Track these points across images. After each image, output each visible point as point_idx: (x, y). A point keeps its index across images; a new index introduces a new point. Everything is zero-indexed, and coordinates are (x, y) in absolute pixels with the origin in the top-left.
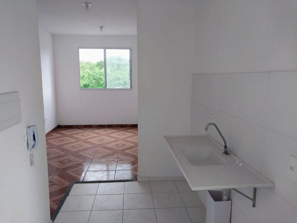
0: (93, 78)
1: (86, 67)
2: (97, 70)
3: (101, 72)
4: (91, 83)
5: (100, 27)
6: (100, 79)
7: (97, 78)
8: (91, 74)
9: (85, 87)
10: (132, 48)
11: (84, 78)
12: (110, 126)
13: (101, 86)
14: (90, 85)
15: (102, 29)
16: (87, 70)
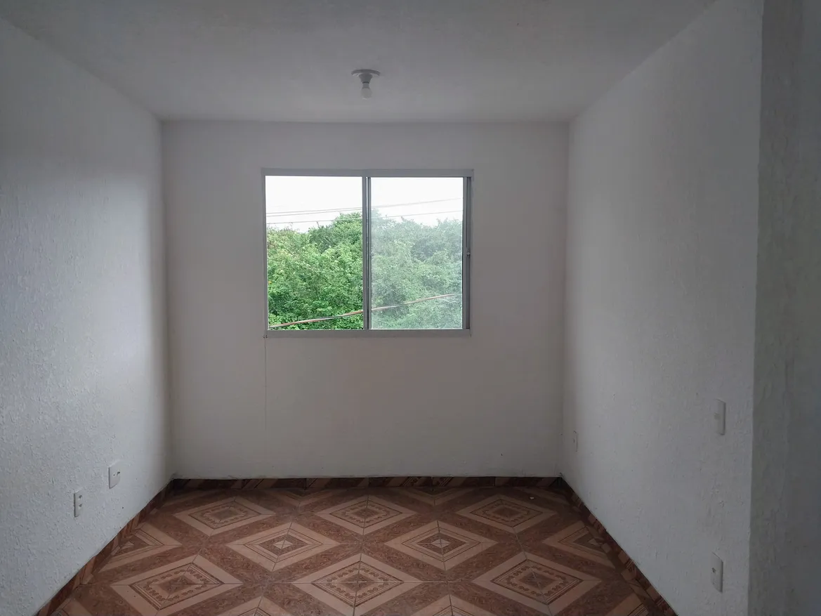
0: (302, 276)
1: (280, 244)
2: (313, 253)
3: (323, 258)
4: (294, 288)
5: (362, 71)
6: (319, 277)
7: (312, 275)
8: (295, 264)
9: (275, 300)
10: (473, 170)
11: (275, 275)
12: (380, 487)
13: (322, 299)
14: (292, 294)
15: (370, 85)
16: (283, 252)
